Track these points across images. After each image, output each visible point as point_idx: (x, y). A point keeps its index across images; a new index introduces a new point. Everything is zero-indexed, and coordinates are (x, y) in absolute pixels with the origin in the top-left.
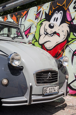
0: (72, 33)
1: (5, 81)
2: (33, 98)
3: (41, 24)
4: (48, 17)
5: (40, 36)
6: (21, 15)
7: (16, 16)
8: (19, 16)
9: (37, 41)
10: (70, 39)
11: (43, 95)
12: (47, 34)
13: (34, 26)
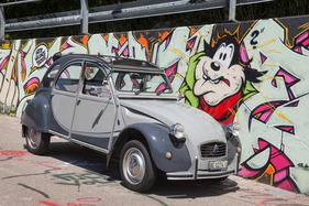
0: (248, 82)
1: (169, 155)
2: (199, 173)
3: (198, 60)
4: (210, 51)
5: (196, 80)
6: (157, 38)
7: (147, 37)
8: (152, 39)
9: (189, 89)
10: (245, 92)
11: (209, 170)
12: (208, 78)
13: (183, 62)
